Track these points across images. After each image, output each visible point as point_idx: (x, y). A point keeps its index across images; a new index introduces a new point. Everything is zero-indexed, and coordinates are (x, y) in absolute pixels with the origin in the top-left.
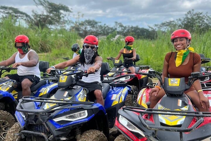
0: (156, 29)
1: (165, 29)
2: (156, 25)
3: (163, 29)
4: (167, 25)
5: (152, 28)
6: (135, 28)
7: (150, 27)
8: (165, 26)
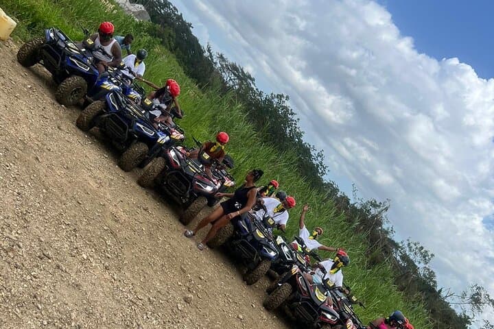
0: (216, 63)
1: (231, 79)
2: (221, 57)
3: (226, 76)
4: (239, 77)
5: (211, 56)
6: (183, 22)
7: (209, 51)
8: (235, 75)
